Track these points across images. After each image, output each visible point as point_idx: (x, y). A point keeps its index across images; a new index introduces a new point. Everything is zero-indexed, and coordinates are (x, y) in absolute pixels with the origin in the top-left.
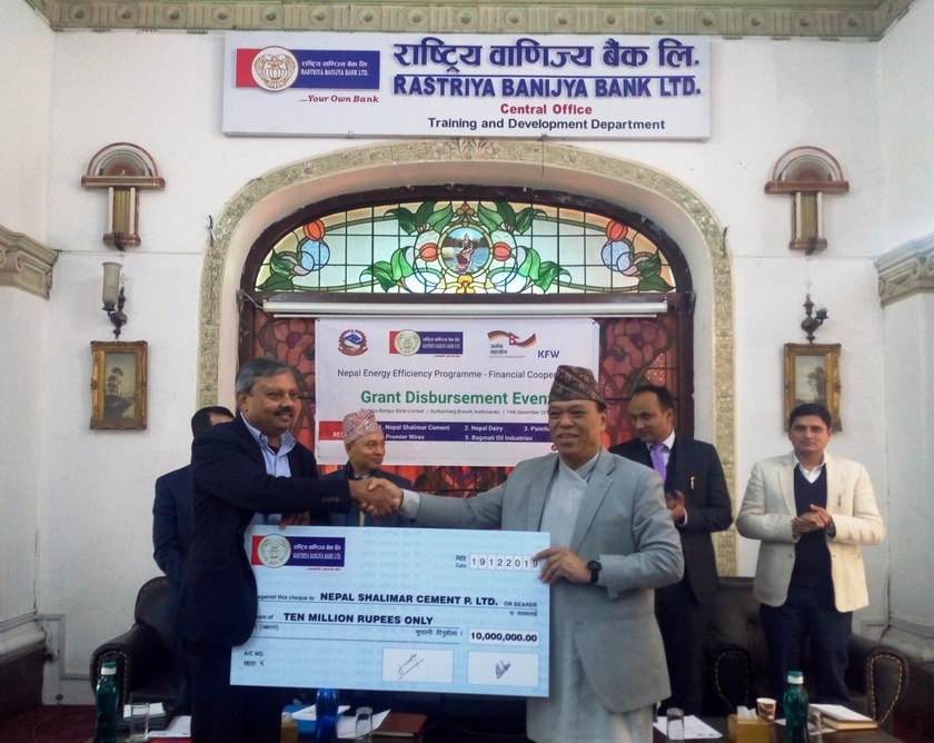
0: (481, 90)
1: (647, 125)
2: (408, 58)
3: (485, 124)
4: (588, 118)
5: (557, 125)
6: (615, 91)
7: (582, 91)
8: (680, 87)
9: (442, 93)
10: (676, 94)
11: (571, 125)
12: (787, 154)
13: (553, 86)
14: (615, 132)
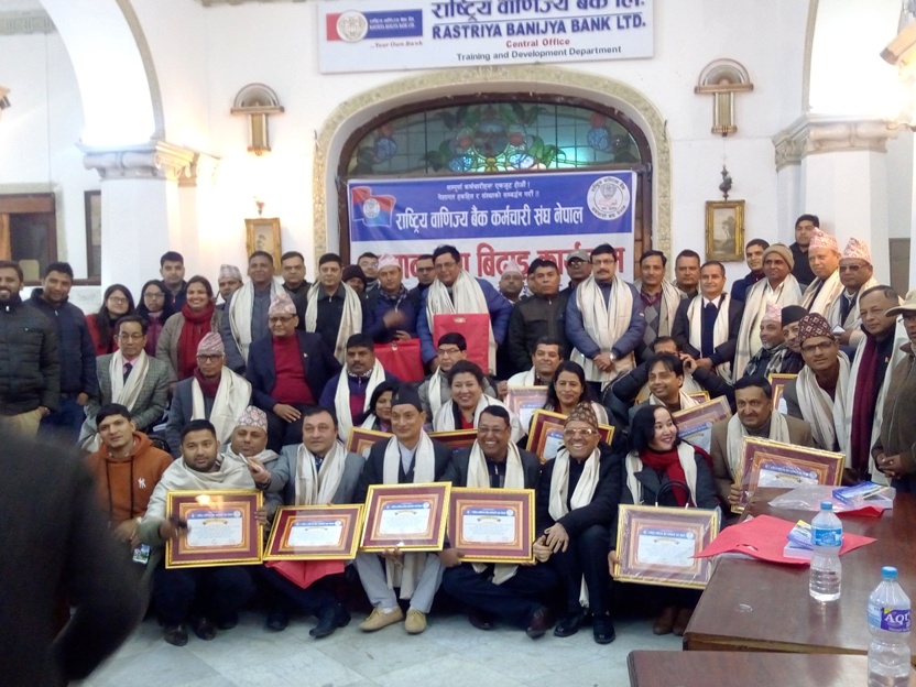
0: (492, 32)
1: (609, 51)
2: (442, 12)
3: (496, 56)
4: (567, 48)
5: (545, 54)
6: (585, 27)
7: (562, 28)
8: (631, 22)
9: (466, 36)
10: (628, 26)
11: (555, 53)
12: (709, 65)
13: (542, 27)
14: (586, 57)
